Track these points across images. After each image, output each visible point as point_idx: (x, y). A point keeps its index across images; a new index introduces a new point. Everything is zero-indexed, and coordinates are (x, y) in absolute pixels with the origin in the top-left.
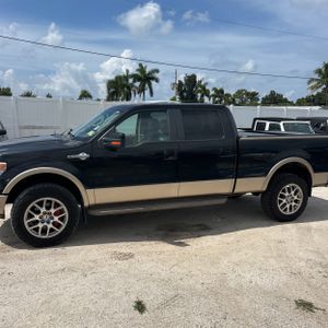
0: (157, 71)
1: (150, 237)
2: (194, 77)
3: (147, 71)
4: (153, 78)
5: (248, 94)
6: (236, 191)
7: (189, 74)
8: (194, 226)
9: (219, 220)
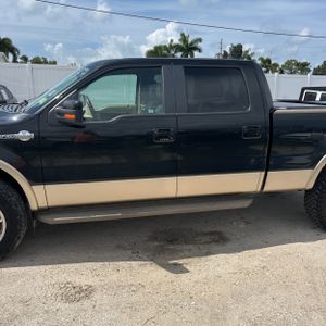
0: (200, 40)
1: (135, 254)
2: (240, 46)
3: (190, 41)
4: (196, 48)
5: (298, 64)
6: (266, 189)
7: (235, 44)
8: (205, 234)
9: (243, 226)
